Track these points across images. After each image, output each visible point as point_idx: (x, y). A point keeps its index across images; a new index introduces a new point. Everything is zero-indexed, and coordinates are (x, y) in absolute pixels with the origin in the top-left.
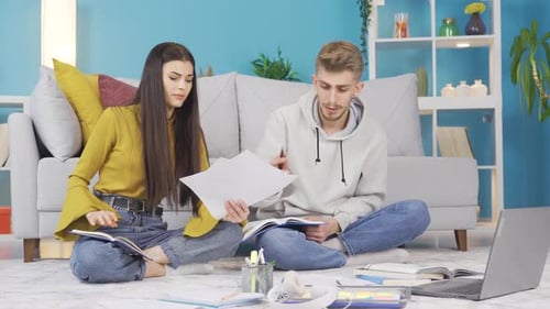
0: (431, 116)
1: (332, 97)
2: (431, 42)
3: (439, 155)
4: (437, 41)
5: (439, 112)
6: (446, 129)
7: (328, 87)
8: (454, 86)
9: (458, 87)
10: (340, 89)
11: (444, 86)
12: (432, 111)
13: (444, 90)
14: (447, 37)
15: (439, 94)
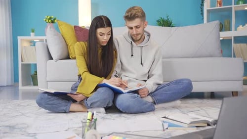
0: (231, 40)
1: (134, 31)
2: (231, 8)
3: (234, 57)
4: (235, 7)
5: (235, 37)
6: (238, 45)
7: (132, 28)
8: (243, 26)
9: (244, 26)
10: (137, 27)
11: (239, 26)
12: (231, 37)
13: (238, 28)
14: (240, 5)
15: (236, 30)
